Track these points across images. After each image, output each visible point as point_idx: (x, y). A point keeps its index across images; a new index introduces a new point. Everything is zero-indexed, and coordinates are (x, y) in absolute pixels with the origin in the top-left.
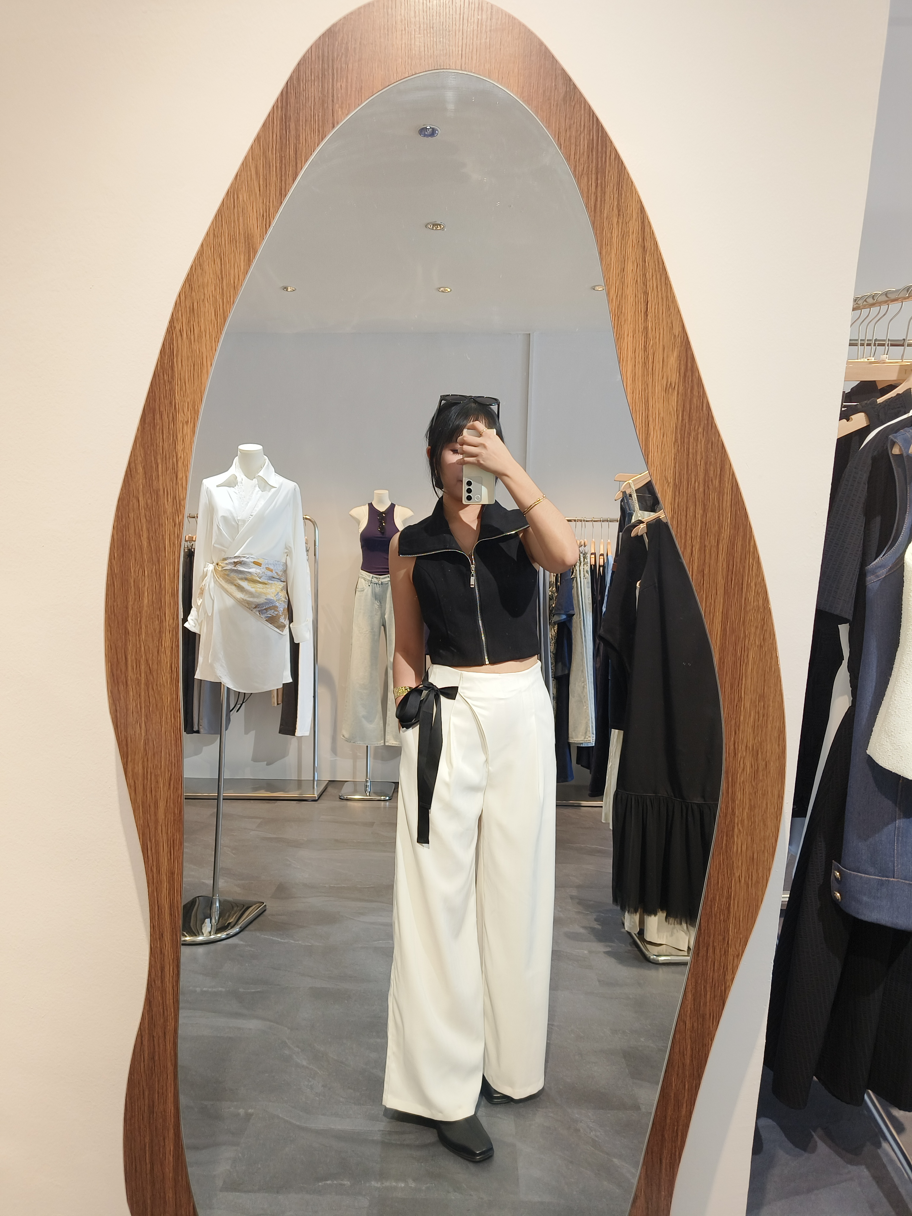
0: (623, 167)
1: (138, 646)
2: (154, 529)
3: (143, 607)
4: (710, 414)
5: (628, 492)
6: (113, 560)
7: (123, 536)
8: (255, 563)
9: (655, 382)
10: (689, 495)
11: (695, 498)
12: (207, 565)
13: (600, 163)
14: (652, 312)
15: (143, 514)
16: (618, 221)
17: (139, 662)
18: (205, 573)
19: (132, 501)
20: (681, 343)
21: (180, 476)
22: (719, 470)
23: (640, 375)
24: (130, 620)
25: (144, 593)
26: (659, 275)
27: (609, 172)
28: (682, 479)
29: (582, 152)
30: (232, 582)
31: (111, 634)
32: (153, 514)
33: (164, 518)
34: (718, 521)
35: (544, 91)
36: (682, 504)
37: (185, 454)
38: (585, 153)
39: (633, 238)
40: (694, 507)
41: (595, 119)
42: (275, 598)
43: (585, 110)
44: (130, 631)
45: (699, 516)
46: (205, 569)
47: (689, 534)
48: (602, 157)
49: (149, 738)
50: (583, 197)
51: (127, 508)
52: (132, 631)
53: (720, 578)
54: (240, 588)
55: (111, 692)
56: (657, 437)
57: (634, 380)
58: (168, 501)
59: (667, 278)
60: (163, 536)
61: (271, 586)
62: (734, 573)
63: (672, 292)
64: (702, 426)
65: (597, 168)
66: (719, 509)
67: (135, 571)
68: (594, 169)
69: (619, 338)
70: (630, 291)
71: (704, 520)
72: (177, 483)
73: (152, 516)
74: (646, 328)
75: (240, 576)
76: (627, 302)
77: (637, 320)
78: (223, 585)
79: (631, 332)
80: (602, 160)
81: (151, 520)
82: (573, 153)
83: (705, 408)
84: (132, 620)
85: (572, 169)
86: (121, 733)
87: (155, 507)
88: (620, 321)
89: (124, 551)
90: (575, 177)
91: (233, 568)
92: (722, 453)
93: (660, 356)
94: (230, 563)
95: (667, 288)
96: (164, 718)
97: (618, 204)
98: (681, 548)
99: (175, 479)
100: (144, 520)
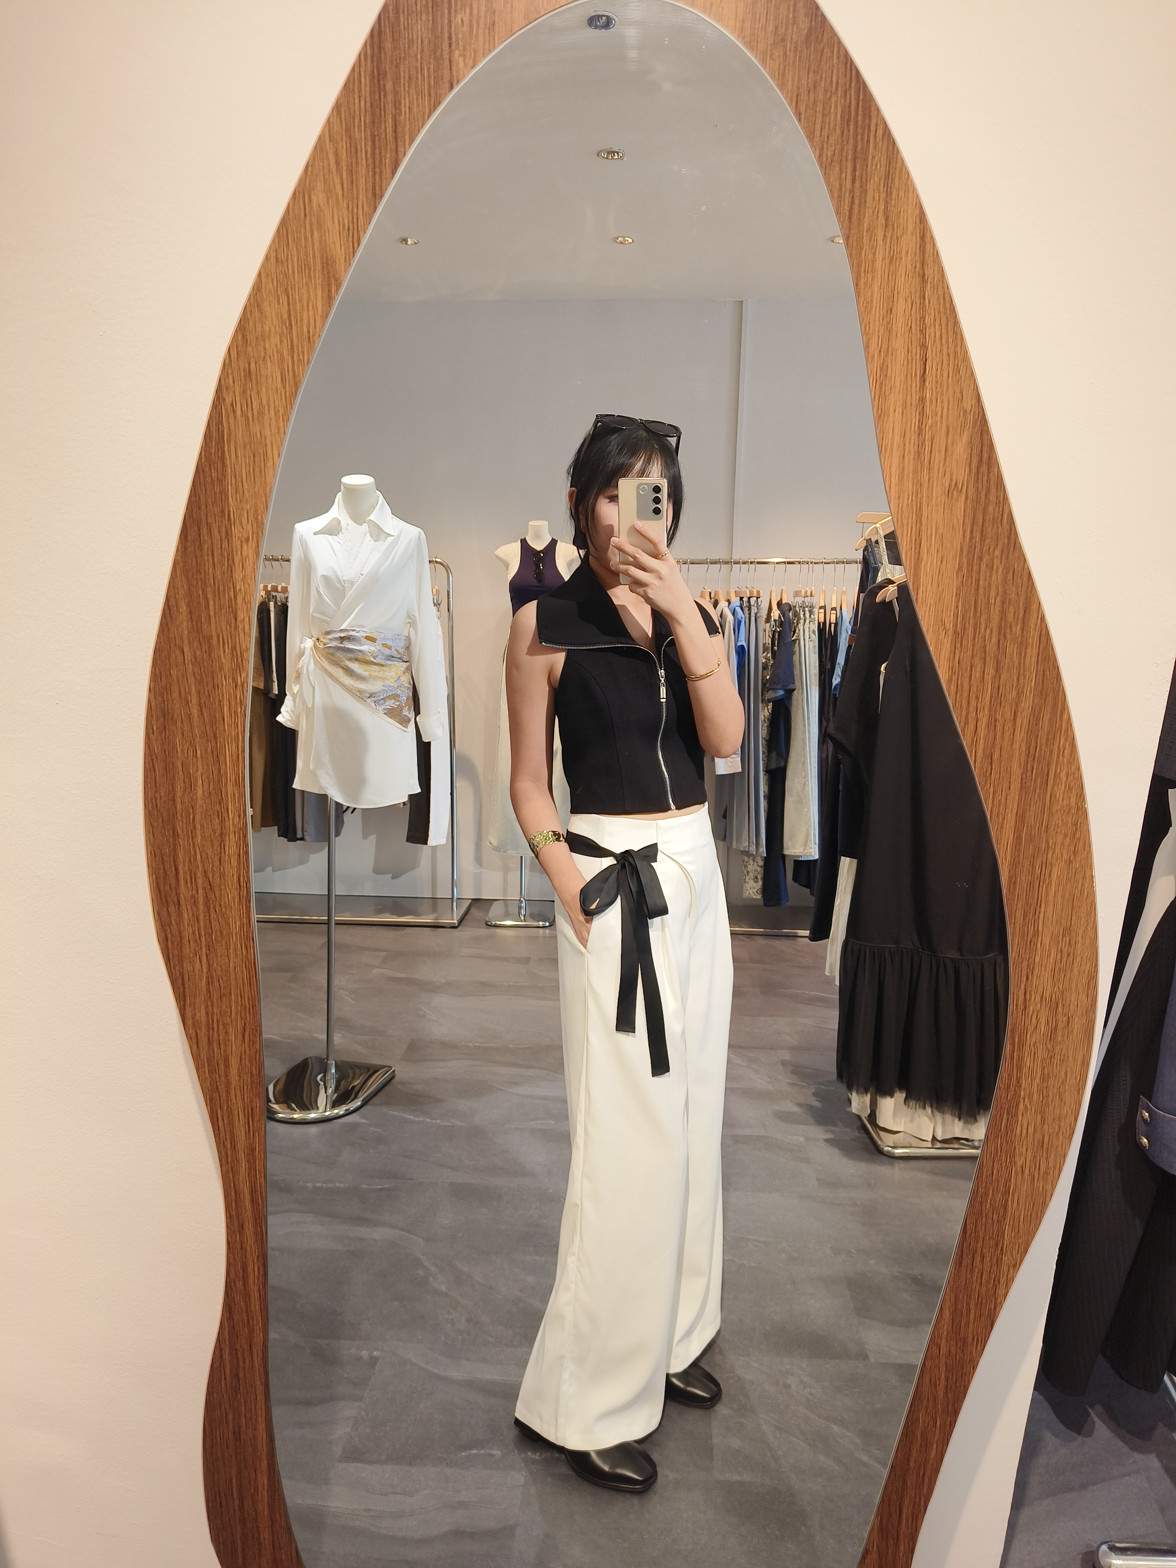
0: (896, 150)
1: (193, 853)
2: (206, 692)
3: (197, 799)
4: (1013, 529)
5: (873, 540)
6: (151, 735)
7: (164, 701)
8: (367, 638)
9: (933, 481)
10: (976, 648)
11: (985, 651)
12: (304, 640)
13: (859, 143)
14: (932, 375)
15: (190, 670)
16: (885, 236)
17: (195, 874)
18: (302, 650)
19: (174, 653)
20: (975, 422)
21: (240, 616)
22: (1022, 611)
23: (911, 470)
24: (179, 818)
25: (197, 781)
26: (945, 319)
27: (873, 158)
28: (967, 625)
29: (832, 126)
30: (337, 664)
31: (154, 836)
32: (205, 671)
33: (220, 677)
34: (1017, 685)
35: (776, 28)
36: (965, 660)
37: (246, 585)
38: (838, 127)
39: (906, 263)
40: (983, 665)
41: (854, 72)
42: (395, 684)
43: (838, 58)
44: (180, 832)
45: (988, 678)
46: (302, 646)
47: (973, 703)
48: (863, 134)
49: (213, 975)
50: (832, 197)
51: (168, 662)
52: (183, 832)
53: (1015, 765)
54: (350, 672)
55: (159, 914)
56: (932, 563)
57: (901, 478)
58: (224, 652)
59: (956, 323)
60: (220, 701)
61: (390, 669)
62: (1036, 759)
63: (963, 345)
64: (1000, 547)
65: (855, 152)
66: (1020, 667)
67: (182, 750)
68: (850, 152)
69: (880, 416)
70: (899, 345)
71: (997, 683)
72: (236, 628)
73: (204, 675)
74: (922, 400)
75: (349, 655)
76: (895, 360)
77: (909, 387)
78: (326, 668)
79: (899, 406)
80: (862, 139)
81: (203, 680)
82: (818, 127)
83: (1005, 521)
84: (182, 817)
85: (817, 153)
86: (174, 968)
87: (207, 661)
88: (883, 390)
89: (166, 723)
90: (821, 165)
91: (339, 645)
92: (1028, 587)
93: (942, 442)
94: (336, 639)
95: (956, 338)
96: (232, 949)
97: (886, 208)
98: (960, 724)
99: (233, 621)
100: (192, 680)
